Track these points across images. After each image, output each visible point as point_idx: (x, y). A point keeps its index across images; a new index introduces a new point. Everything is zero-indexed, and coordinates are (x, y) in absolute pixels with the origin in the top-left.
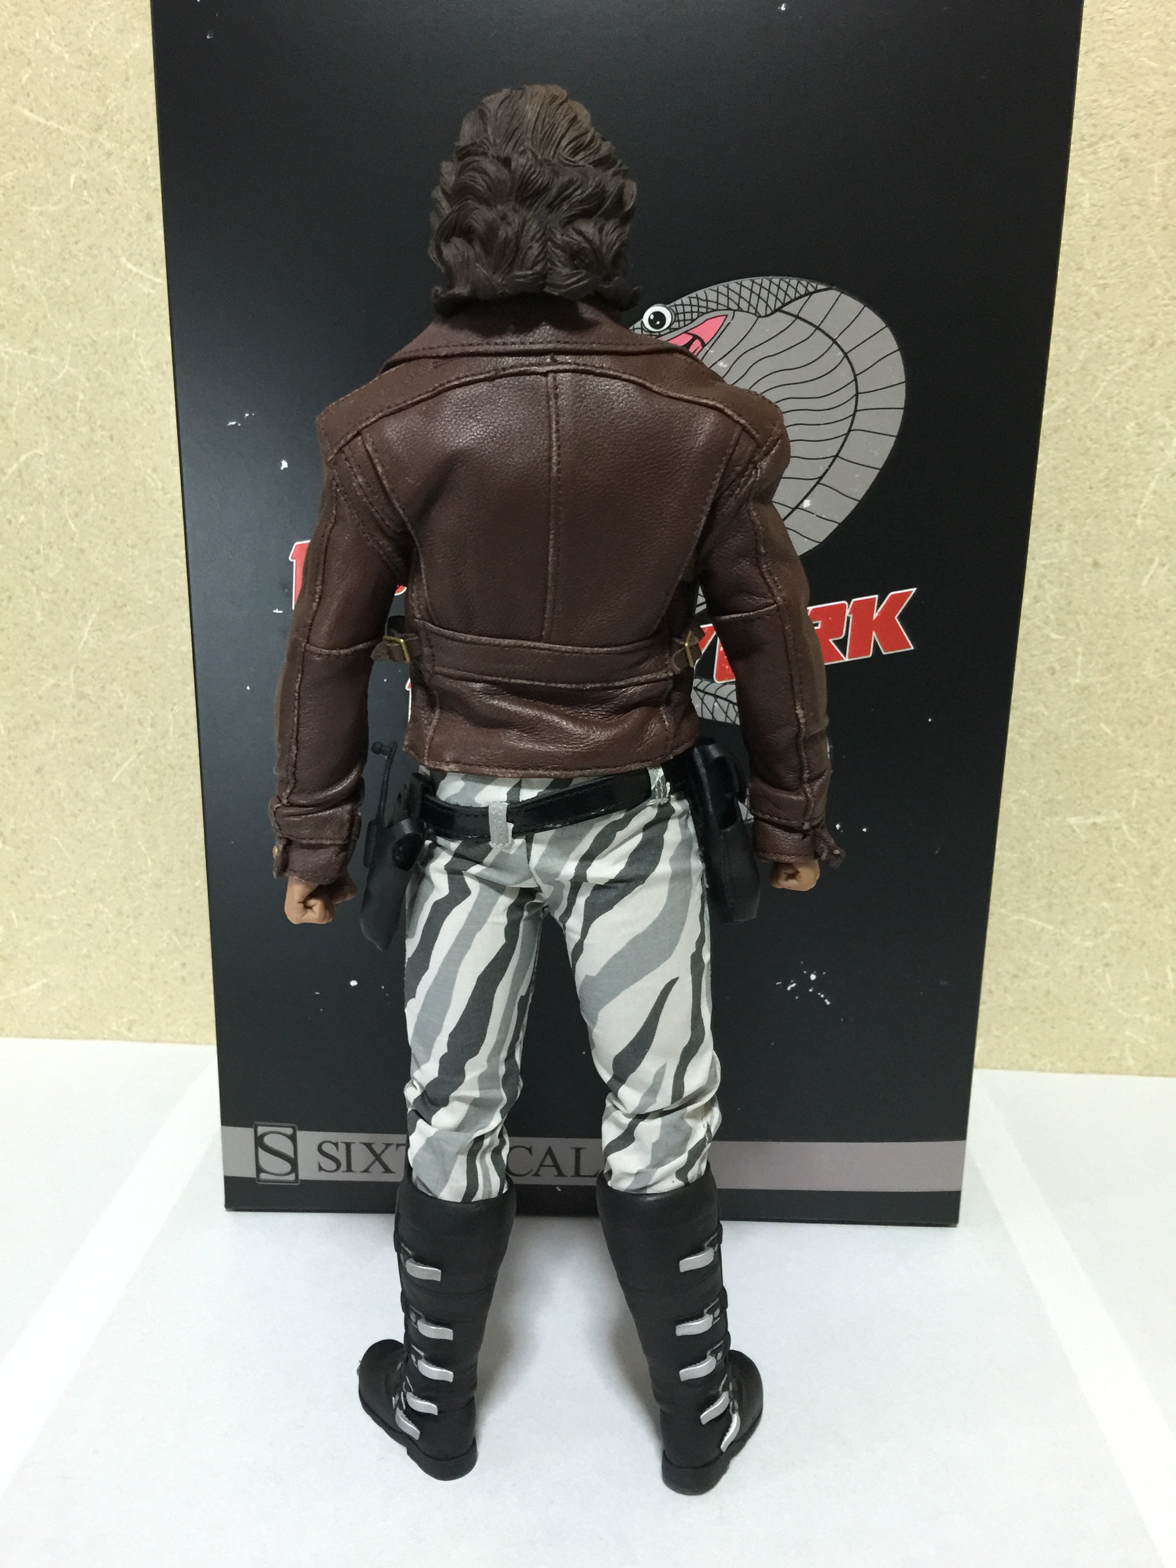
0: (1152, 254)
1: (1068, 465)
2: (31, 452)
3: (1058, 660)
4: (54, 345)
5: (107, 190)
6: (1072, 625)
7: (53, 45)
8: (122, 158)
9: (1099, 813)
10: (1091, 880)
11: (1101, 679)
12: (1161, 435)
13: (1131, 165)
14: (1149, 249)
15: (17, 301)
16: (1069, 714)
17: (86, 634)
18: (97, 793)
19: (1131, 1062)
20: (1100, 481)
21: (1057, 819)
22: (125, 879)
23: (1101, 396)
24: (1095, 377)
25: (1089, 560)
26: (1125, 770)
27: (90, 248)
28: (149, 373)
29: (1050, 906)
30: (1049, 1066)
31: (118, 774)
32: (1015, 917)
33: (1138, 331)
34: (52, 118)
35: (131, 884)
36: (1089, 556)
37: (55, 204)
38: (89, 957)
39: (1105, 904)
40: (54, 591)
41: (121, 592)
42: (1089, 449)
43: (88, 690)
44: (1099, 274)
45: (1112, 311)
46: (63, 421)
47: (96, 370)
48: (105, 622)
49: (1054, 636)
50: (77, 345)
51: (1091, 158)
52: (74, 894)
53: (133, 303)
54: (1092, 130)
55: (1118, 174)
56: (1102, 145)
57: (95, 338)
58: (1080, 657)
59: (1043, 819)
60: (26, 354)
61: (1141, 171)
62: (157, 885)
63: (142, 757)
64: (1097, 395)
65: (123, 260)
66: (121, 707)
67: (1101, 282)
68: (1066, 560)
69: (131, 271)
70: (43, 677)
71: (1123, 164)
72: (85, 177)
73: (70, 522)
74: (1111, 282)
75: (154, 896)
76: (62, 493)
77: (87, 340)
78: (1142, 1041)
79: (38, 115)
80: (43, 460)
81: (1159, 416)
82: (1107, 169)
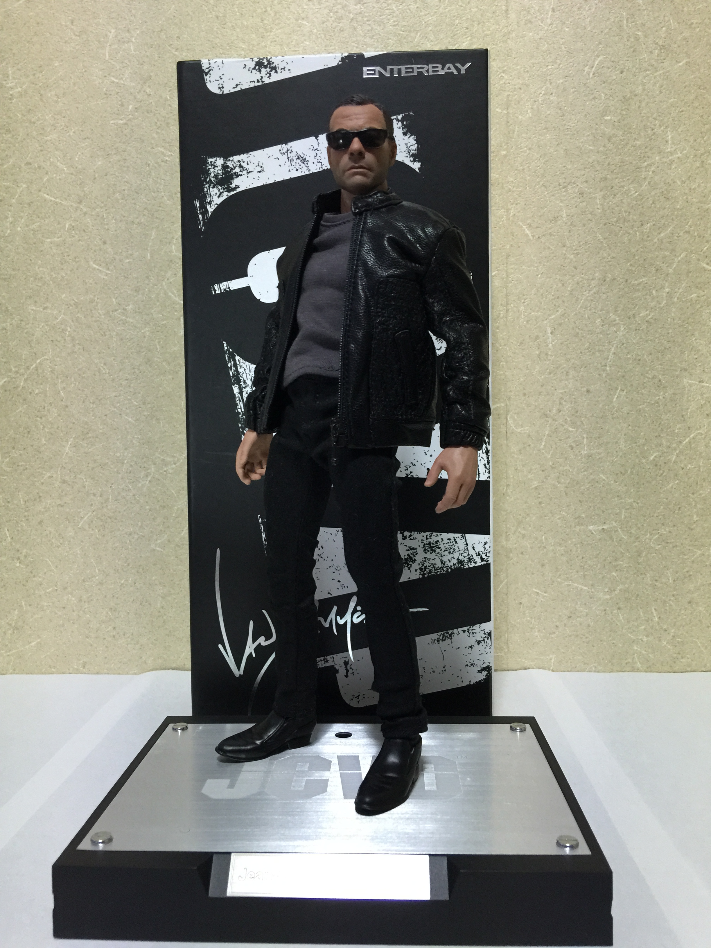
0: (600, 237)
1: (568, 342)
2: (43, 358)
3: (573, 442)
4: (56, 305)
5: (84, 231)
6: (579, 423)
7: (59, 164)
8: (92, 215)
9: (605, 523)
10: (605, 560)
11: (598, 451)
12: (614, 325)
13: (585, 196)
14: (598, 235)
15: (38, 284)
16: (583, 470)
17: (67, 449)
18: (71, 534)
19: (639, 665)
20: (585, 349)
21: (582, 527)
22: (84, 581)
23: (581, 307)
24: (578, 298)
25: (585, 389)
26: (616, 499)
27: (75, 258)
28: (103, 317)
29: (584, 576)
30: (594, 669)
31: (81, 523)
32: (566, 583)
33: (597, 275)
34: (57, 198)
35: (87, 583)
36: (584, 387)
37: (58, 238)
38: (63, 625)
39: (614, 573)
40: (52, 428)
41: (86, 427)
42: (578, 333)
43: (67, 478)
44: (574, 248)
45: (582, 265)
46: (59, 342)
47: (77, 316)
48: (77, 442)
49: (571, 429)
50: (67, 305)
51: (564, 194)
52: (56, 590)
53: (96, 283)
54: (564, 181)
55: (579, 200)
56: (570, 187)
57: (76, 301)
58: (585, 440)
59: (575, 527)
60: (41, 310)
61: (590, 198)
62: (101, 584)
63: (94, 513)
64: (579, 307)
65: (91, 263)
66: (84, 487)
67: (575, 252)
68: (572, 390)
69: (95, 268)
70: (44, 472)
71: (581, 195)
72: (73, 224)
73: (61, 392)
74: (581, 251)
75: (99, 589)
76: (57, 378)
77: (72, 302)
78: (644, 652)
79: (51, 196)
80: (49, 361)
81: (612, 316)
82: (573, 198)
